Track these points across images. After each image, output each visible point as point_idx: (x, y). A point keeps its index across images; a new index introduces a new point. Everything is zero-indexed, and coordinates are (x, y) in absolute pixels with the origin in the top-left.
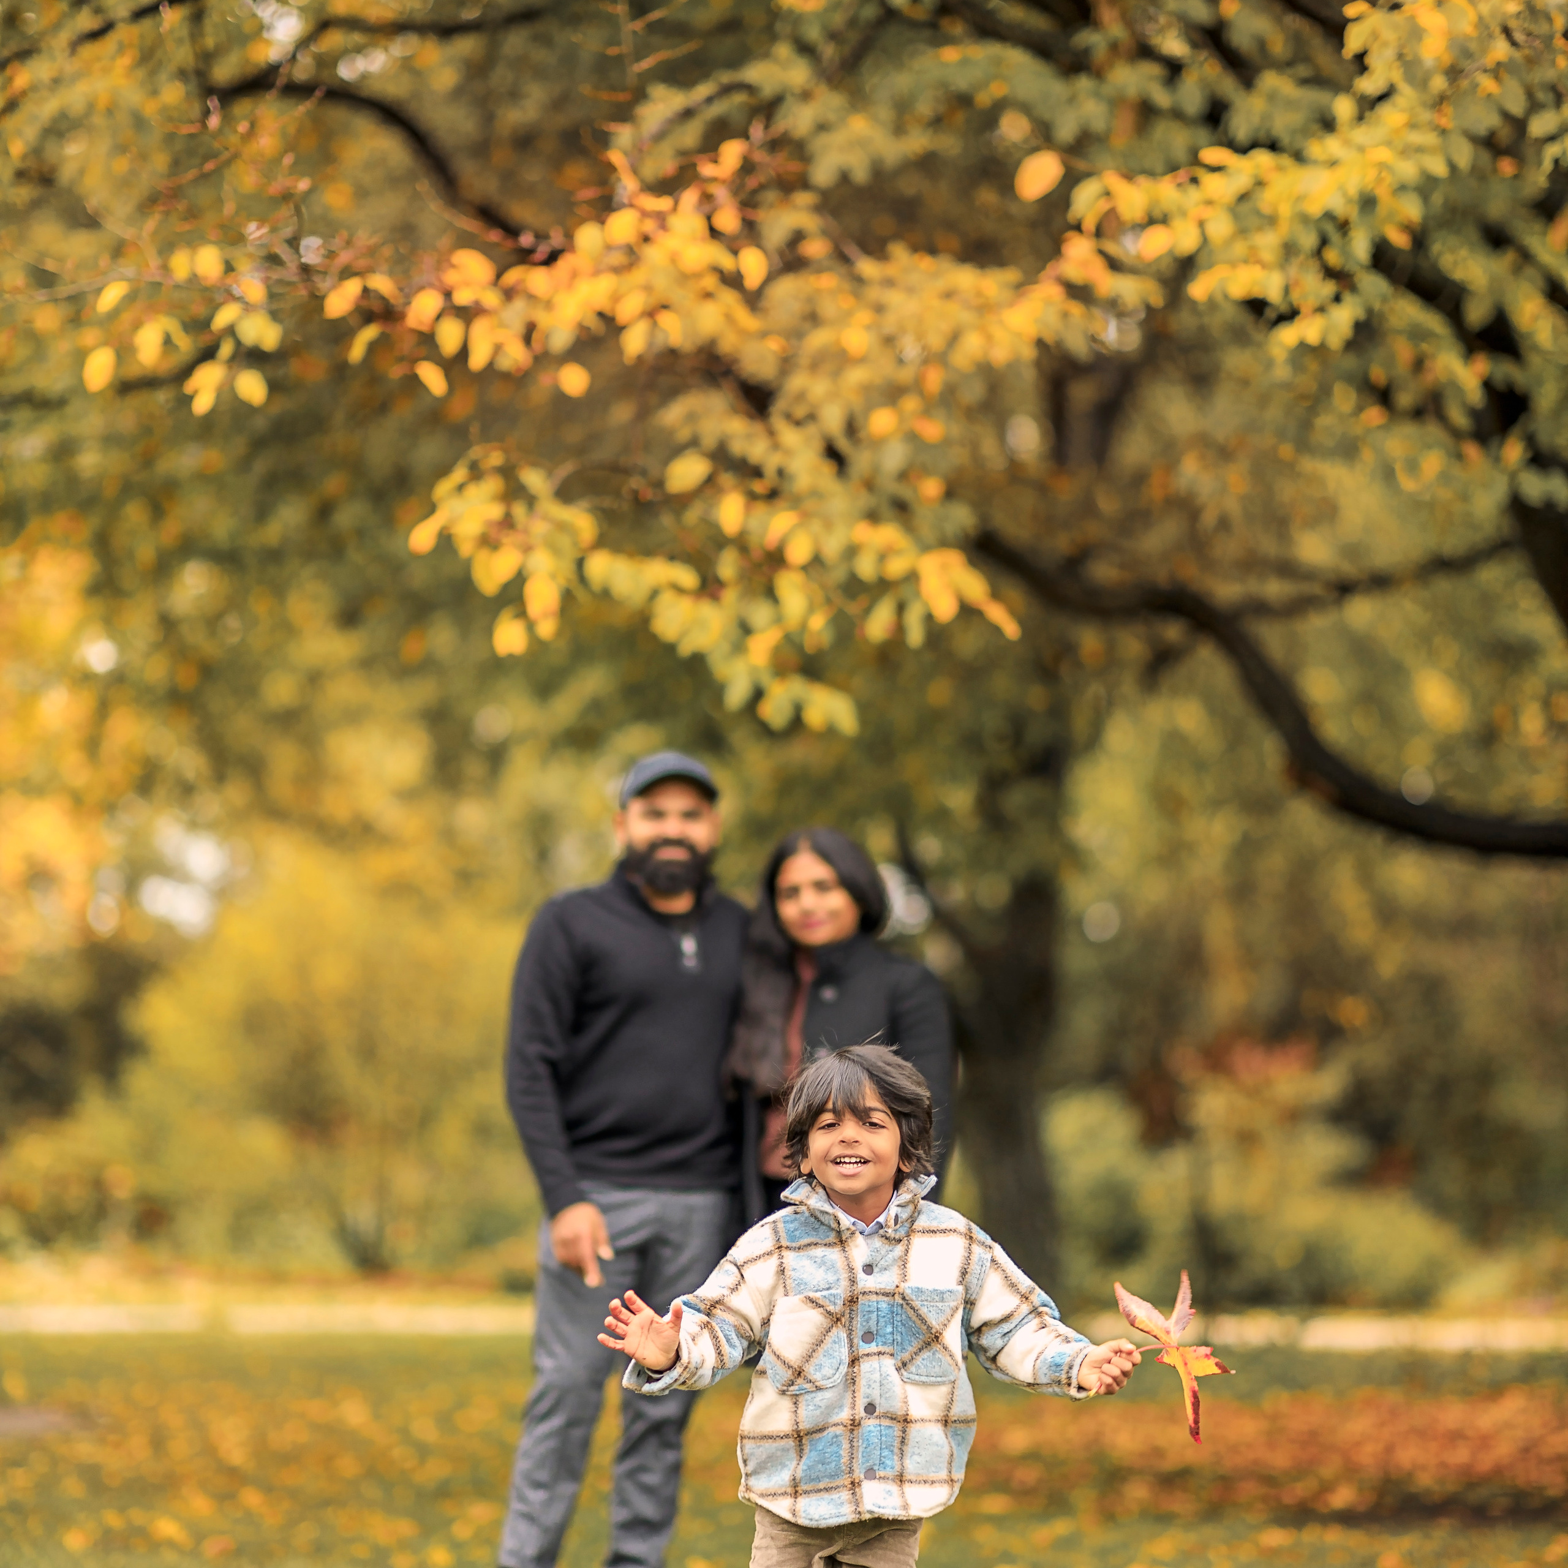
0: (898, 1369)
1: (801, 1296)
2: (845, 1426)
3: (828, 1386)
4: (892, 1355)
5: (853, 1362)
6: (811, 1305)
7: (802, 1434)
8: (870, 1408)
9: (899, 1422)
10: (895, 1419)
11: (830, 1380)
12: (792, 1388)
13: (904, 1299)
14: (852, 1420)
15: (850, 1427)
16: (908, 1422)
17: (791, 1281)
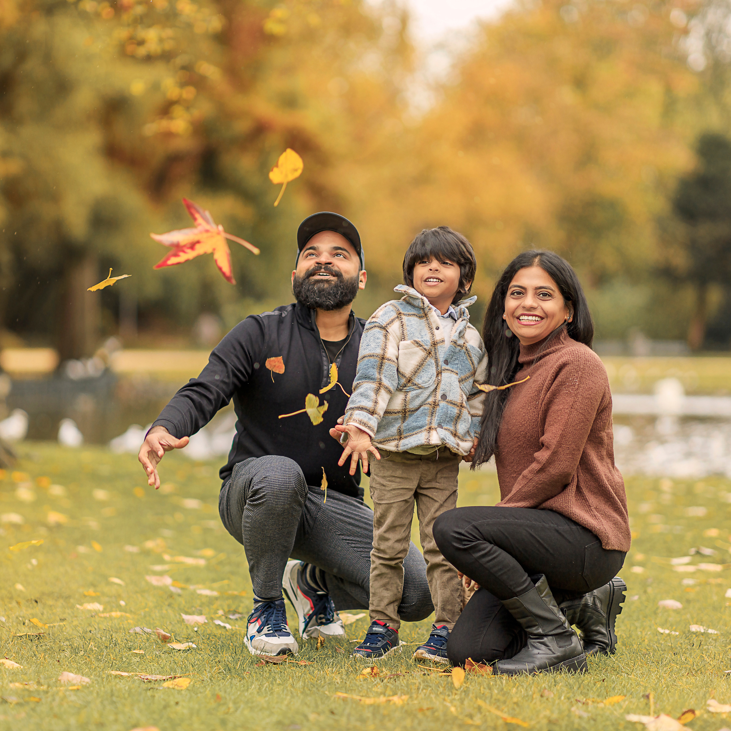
0: (459, 381)
1: (412, 341)
2: (430, 405)
3: (426, 387)
4: (457, 374)
5: (438, 374)
6: (416, 345)
7: (406, 411)
8: (444, 397)
9: (458, 406)
10: (456, 405)
11: (427, 384)
12: (405, 388)
13: (467, 350)
14: (434, 402)
15: (433, 406)
16: (462, 407)
17: (407, 331)
